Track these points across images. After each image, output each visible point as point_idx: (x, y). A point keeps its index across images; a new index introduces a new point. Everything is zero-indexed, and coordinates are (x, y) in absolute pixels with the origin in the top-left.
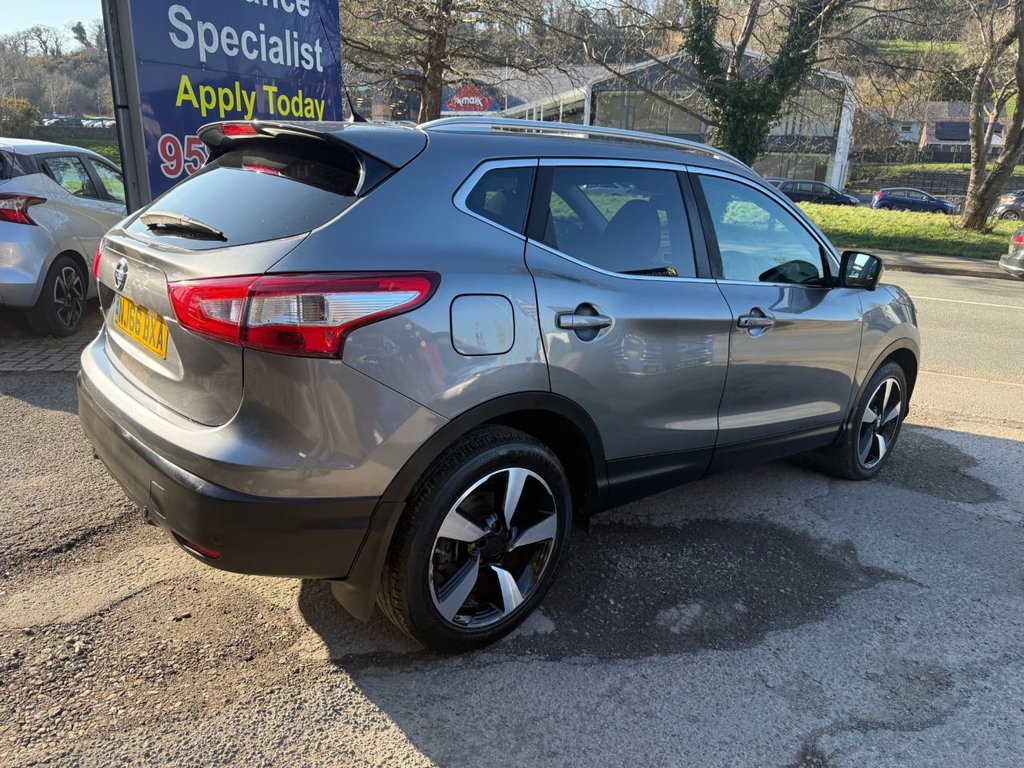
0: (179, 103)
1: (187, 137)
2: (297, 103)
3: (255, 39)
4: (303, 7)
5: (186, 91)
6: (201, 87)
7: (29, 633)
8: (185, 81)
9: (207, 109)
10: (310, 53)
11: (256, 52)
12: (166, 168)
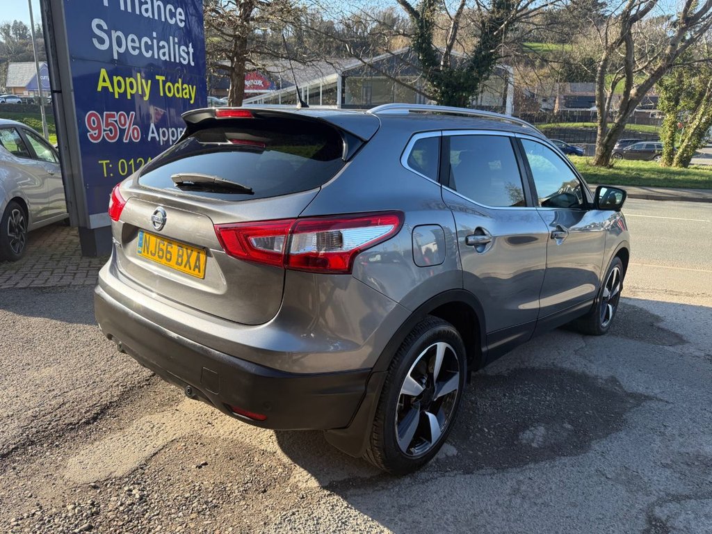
0: (99, 89)
1: (105, 113)
2: (178, 88)
3: (150, 43)
4: (181, 21)
5: (104, 81)
6: (114, 77)
7: (95, 487)
8: (103, 72)
9: (119, 93)
10: (185, 53)
11: (150, 52)
12: (91, 135)
